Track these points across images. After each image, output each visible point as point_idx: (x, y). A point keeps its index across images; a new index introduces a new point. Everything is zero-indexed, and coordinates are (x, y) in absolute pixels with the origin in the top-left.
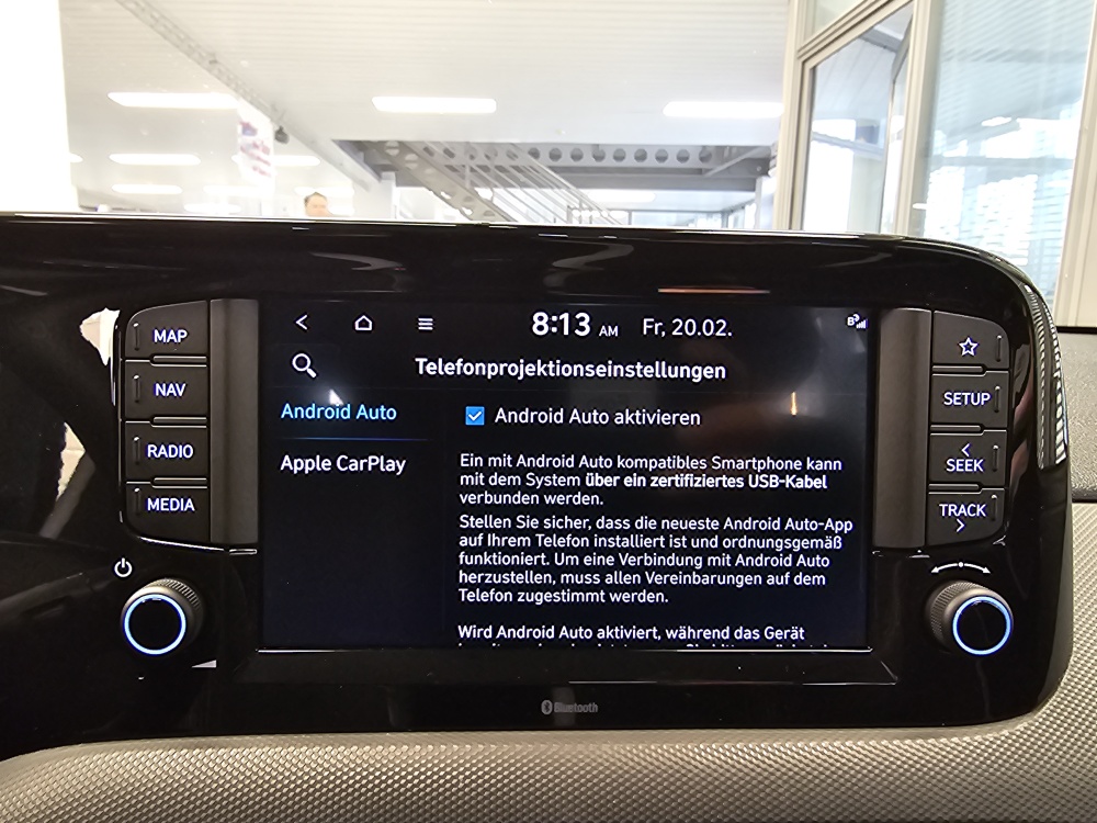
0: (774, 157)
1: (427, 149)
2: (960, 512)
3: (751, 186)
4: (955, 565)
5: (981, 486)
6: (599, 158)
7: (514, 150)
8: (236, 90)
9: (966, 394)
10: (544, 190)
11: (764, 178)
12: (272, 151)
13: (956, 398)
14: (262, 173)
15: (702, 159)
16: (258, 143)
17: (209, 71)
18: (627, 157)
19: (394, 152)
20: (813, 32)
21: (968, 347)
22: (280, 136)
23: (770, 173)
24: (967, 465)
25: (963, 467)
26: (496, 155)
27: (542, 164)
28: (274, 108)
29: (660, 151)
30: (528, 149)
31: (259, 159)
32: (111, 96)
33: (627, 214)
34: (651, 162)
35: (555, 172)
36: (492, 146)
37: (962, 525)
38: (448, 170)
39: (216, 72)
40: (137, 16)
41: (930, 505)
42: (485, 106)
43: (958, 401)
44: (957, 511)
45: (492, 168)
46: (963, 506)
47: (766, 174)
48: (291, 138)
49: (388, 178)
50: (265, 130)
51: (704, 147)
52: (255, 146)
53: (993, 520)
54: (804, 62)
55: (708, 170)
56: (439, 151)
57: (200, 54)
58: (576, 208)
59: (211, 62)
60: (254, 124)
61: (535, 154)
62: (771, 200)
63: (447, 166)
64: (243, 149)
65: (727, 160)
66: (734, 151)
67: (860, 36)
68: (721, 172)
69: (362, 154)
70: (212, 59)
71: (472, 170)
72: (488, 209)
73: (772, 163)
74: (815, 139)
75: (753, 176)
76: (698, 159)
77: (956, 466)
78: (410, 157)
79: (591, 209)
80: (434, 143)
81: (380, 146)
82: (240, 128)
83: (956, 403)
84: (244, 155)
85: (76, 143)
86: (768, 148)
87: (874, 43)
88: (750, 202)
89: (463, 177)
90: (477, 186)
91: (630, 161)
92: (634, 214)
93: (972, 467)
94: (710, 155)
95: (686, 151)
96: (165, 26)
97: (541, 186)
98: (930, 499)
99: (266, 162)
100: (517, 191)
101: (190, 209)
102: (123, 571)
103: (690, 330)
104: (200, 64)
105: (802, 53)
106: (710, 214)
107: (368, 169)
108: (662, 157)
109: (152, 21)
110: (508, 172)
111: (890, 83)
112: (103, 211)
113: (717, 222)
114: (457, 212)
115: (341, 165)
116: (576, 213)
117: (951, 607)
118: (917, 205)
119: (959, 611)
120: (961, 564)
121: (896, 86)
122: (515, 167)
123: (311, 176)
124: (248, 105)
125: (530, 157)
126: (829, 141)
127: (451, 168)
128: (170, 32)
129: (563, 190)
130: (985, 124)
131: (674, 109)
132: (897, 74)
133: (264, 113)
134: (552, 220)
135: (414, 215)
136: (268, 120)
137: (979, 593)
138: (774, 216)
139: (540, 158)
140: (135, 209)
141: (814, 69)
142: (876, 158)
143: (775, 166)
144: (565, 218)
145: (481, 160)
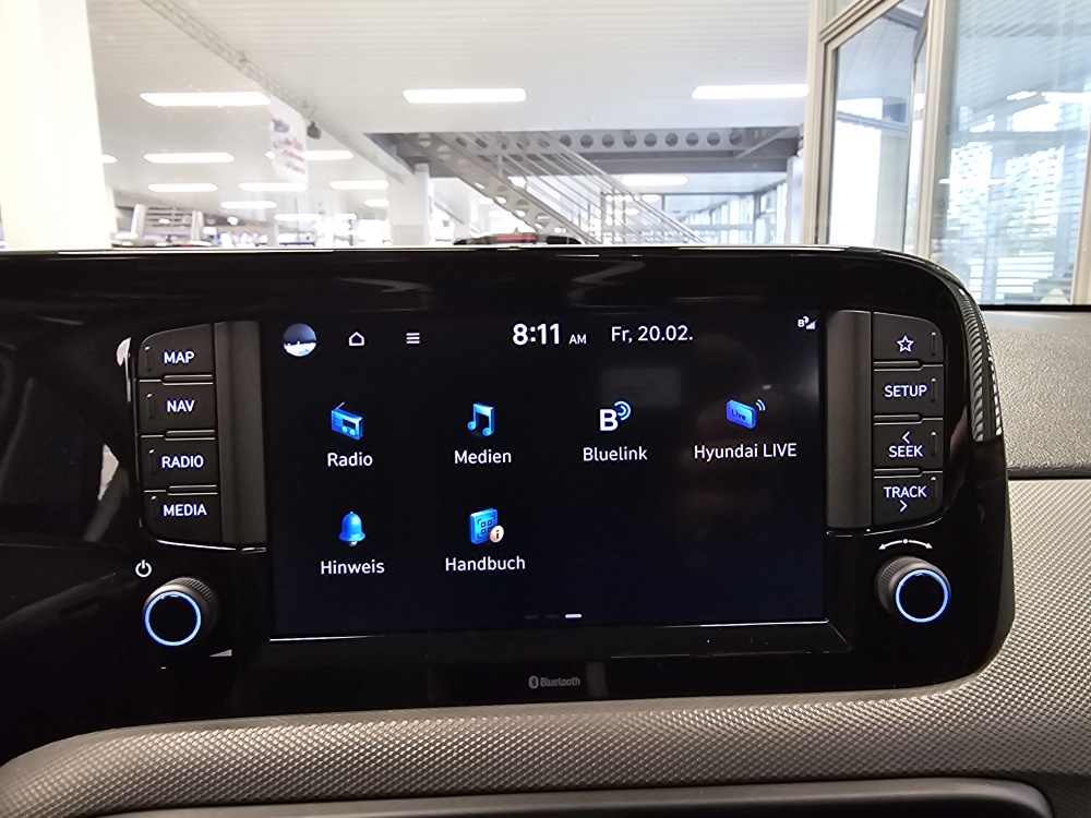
0: (802, 138)
1: (459, 140)
3: (782, 166)
4: (901, 542)
5: (921, 470)
6: (630, 143)
7: (545, 138)
8: (266, 88)
9: (904, 387)
10: (576, 177)
11: (795, 158)
12: (305, 146)
13: (896, 390)
14: (296, 169)
15: (733, 141)
16: (291, 140)
17: (239, 69)
18: (658, 142)
19: (427, 144)
20: (835, 14)
22: (313, 131)
23: (799, 153)
25: (904, 453)
26: (528, 144)
27: (574, 151)
28: (305, 106)
29: (691, 135)
30: (560, 136)
31: (292, 155)
32: (143, 96)
33: (659, 198)
34: (682, 146)
35: (587, 159)
36: (523, 134)
37: (906, 506)
38: (480, 159)
39: (246, 70)
40: (165, 17)
41: (877, 488)
42: (517, 95)
43: (898, 393)
44: (900, 493)
45: (524, 157)
46: (905, 489)
48: (324, 133)
49: (422, 170)
50: (297, 125)
51: (734, 129)
52: (288, 142)
53: (933, 500)
54: (826, 44)
55: (739, 152)
56: (471, 141)
57: (230, 53)
58: (608, 194)
59: (241, 61)
60: (286, 121)
61: (566, 141)
62: (800, 181)
63: (479, 156)
64: (275, 146)
65: (758, 141)
66: (764, 132)
67: (883, 15)
68: (753, 153)
69: (394, 147)
70: (241, 57)
72: (522, 197)
73: (800, 144)
74: (840, 119)
76: (728, 142)
77: (897, 452)
78: (442, 148)
79: (623, 194)
80: (464, 133)
81: (411, 138)
82: (272, 125)
84: (277, 151)
85: (108, 146)
86: (797, 129)
87: (897, 22)
88: (781, 183)
89: (495, 166)
90: (511, 175)
91: (661, 146)
92: (667, 197)
93: (913, 453)
94: (741, 136)
95: (716, 134)
96: (194, 27)
97: (573, 173)
98: (876, 483)
99: (301, 159)
100: (550, 179)
101: (228, 206)
102: (144, 571)
103: (655, 336)
104: (230, 62)
105: (824, 34)
106: (742, 195)
107: (402, 161)
108: (692, 141)
109: (180, 22)
110: (540, 160)
111: (912, 61)
112: (140, 210)
113: (751, 199)
114: (490, 201)
115: (375, 158)
116: (609, 198)
117: (894, 579)
118: (942, 181)
119: (901, 583)
120: (905, 541)
121: (918, 65)
122: (545, 155)
123: (345, 171)
124: (279, 102)
125: (563, 146)
126: (855, 120)
127: (484, 158)
128: (199, 32)
129: (596, 177)
130: (1010, 98)
131: (704, 93)
132: (919, 51)
133: (296, 109)
134: (586, 207)
135: (450, 206)
136: (300, 116)
137: (920, 567)
138: (803, 198)
139: (572, 146)
140: (171, 209)
141: (836, 50)
142: (903, 135)
143: (803, 146)
144: (599, 204)
145: (514, 149)
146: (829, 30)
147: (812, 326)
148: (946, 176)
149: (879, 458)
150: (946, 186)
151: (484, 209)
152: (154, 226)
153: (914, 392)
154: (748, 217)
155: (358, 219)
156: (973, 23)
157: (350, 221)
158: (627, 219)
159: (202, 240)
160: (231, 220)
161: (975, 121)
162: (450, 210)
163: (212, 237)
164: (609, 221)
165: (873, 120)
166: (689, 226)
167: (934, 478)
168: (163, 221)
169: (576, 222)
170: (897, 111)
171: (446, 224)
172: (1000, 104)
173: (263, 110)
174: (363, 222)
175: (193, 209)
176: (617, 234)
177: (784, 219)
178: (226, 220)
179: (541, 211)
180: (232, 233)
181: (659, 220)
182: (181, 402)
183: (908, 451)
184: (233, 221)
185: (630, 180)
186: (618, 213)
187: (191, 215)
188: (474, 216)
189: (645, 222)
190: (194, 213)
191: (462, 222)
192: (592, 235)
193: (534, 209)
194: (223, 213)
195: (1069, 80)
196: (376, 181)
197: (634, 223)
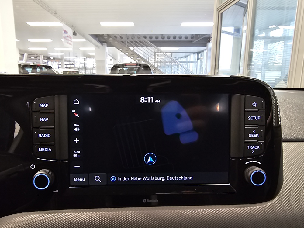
0: (211, 37)
1: (115, 37)
2: (253, 148)
3: (205, 45)
4: (252, 162)
5: (258, 141)
6: (163, 38)
7: (139, 36)
8: (62, 21)
9: (254, 117)
10: (148, 47)
11: (209, 43)
12: (72, 38)
13: (251, 118)
14: (70, 44)
15: (191, 38)
16: (68, 36)
17: (54, 16)
18: (171, 38)
19: (106, 38)
20: (222, 3)
21: (254, 105)
22: (75, 34)
23: (210, 42)
24: (254, 135)
26: (134, 38)
27: (147, 40)
28: (72, 26)
29: (180, 36)
30: (143, 36)
31: (68, 40)
32: (28, 23)
33: (171, 54)
34: (177, 39)
35: (151, 42)
36: (133, 35)
37: (253, 151)
38: (121, 42)
39: (56, 16)
42: (132, 24)
43: (252, 119)
45: (133, 41)
46: (253, 146)
48: (77, 34)
49: (105, 45)
50: (70, 32)
51: (192, 35)
52: (68, 37)
53: (261, 149)
54: (219, 12)
55: (194, 41)
56: (119, 37)
57: (52, 12)
58: (157, 52)
59: (55, 14)
60: (67, 31)
61: (145, 37)
62: (211, 49)
63: (121, 41)
64: (64, 38)
65: (199, 38)
66: (200, 36)
67: (235, 4)
68: (197, 41)
69: (97, 38)
73: (211, 39)
74: (222, 32)
75: (205, 43)
77: (251, 136)
78: (111, 39)
79: (161, 53)
80: (117, 35)
81: (102, 36)
82: (63, 32)
83: (251, 119)
84: (64, 39)
85: (17, 37)
86: (210, 35)
87: (239, 5)
88: (205, 50)
89: (125, 44)
90: (129, 46)
91: (172, 39)
93: (256, 136)
94: (194, 37)
95: (187, 36)
97: (147, 46)
98: (244, 145)
99: (71, 41)
100: (141, 48)
101: (50, 54)
102: (33, 167)
104: (52, 14)
105: (218, 9)
106: (194, 53)
107: (99, 42)
108: (180, 38)
109: (38, 2)
110: (138, 42)
111: (243, 16)
112: (26, 55)
113: (196, 55)
114: (124, 54)
115: (92, 41)
116: (157, 54)
117: (250, 173)
118: (251, 50)
119: (252, 174)
121: (245, 18)
123: (83, 45)
124: (65, 25)
126: (227, 33)
127: (122, 42)
128: (43, 5)
129: (153, 47)
130: (270, 27)
131: (184, 24)
132: (245, 14)
133: (70, 27)
134: (150, 56)
135: (112, 55)
136: (71, 29)
138: (211, 54)
139: (147, 38)
140: (34, 54)
141: (222, 13)
142: (240, 37)
143: (211, 40)
144: (154, 55)
145: (130, 39)
146: (220, 8)
148: (252, 49)
149: (246, 137)
150: (252, 52)
151: (122, 56)
152: (30, 59)
154: (196, 59)
155: (87, 58)
156: (261, 6)
157: (84, 59)
158: (162, 59)
159: (43, 63)
160: (51, 58)
161: (260, 33)
162: (112, 56)
163: (46, 62)
164: (157, 60)
165: (231, 33)
166: (179, 61)
168: (32, 58)
169: (147, 60)
170: (238, 30)
171: (111, 60)
172: (267, 29)
173: (60, 28)
174: (88, 59)
175: (41, 55)
176: (159, 63)
177: (206, 60)
178: (50, 58)
179: (138, 57)
180: (51, 61)
181: (171, 60)
184: (52, 58)
185: (163, 49)
186: (159, 57)
187: (40, 56)
188: (119, 58)
189: (166, 60)
190: (41, 56)
191: (115, 59)
192: (152, 63)
193: (136, 56)
194: (49, 56)
195: (287, 22)
196: (92, 48)
197: (163, 61)
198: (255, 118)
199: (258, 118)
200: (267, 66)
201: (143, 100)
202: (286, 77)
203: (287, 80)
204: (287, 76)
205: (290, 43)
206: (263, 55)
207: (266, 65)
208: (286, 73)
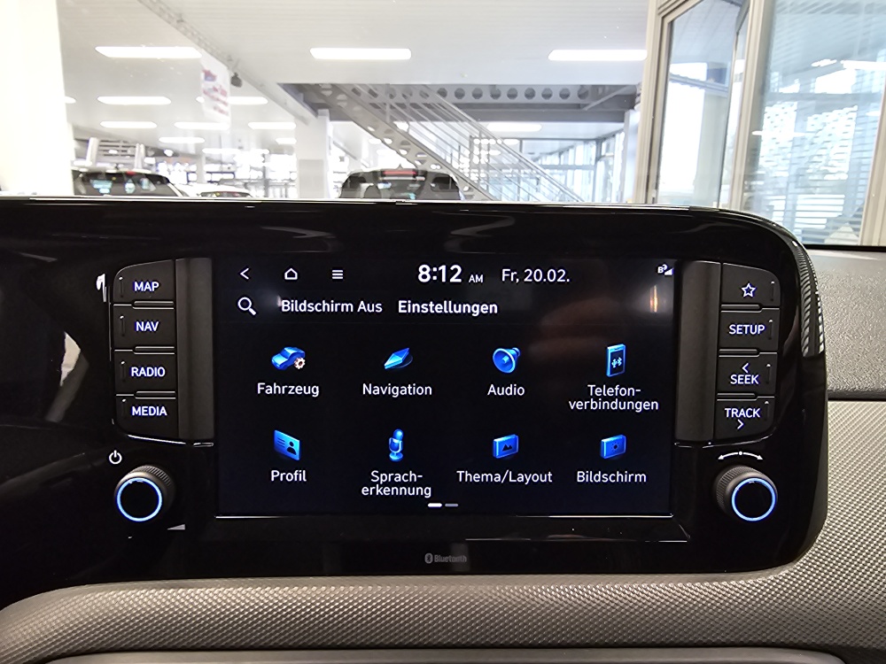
0: (639, 95)
1: (355, 90)
2: (741, 414)
3: (620, 118)
4: (736, 454)
5: (757, 395)
6: (496, 96)
7: (425, 90)
8: (199, 45)
9: (746, 326)
10: (451, 123)
11: (631, 111)
12: (229, 93)
13: (738, 329)
14: (221, 111)
15: (580, 96)
16: (218, 87)
17: (177, 28)
18: (519, 95)
19: (328, 93)
21: (748, 291)
22: (236, 81)
23: (635, 107)
25: (743, 381)
26: (411, 95)
27: (449, 101)
28: (230, 60)
29: (546, 90)
30: (438, 89)
31: (218, 100)
32: (98, 49)
33: (517, 142)
34: (538, 99)
35: (460, 108)
36: (408, 86)
37: (742, 424)
38: (370, 106)
39: (183, 29)
41: (719, 409)
42: (403, 54)
43: (740, 331)
44: (738, 414)
45: (408, 105)
46: (742, 410)
47: (633, 108)
48: (244, 83)
49: (323, 114)
50: (223, 75)
51: (582, 86)
52: (215, 90)
53: (766, 420)
54: (663, 18)
55: (585, 105)
56: (364, 92)
57: (170, 16)
58: (476, 138)
59: (178, 21)
60: (214, 72)
61: (443, 93)
62: (636, 130)
63: (371, 104)
64: (205, 93)
65: (601, 97)
66: (607, 89)
68: (596, 106)
69: (302, 95)
70: (178, 19)
71: (392, 107)
73: (637, 100)
74: (671, 80)
75: (621, 110)
76: (577, 96)
77: (737, 380)
78: (341, 97)
79: (489, 138)
80: (360, 85)
81: (316, 88)
82: (203, 75)
83: (738, 333)
84: (206, 96)
85: (70, 89)
86: (634, 86)
88: (619, 131)
89: (384, 113)
90: (396, 120)
91: (521, 99)
92: (524, 142)
93: (750, 381)
94: (586, 93)
95: (567, 90)
97: (447, 119)
98: (718, 405)
99: (225, 103)
100: (429, 124)
101: (164, 141)
102: (116, 459)
103: (538, 277)
104: (169, 23)
105: (662, 9)
106: (586, 141)
107: (307, 106)
108: (547, 95)
110: (420, 108)
111: (734, 33)
112: (94, 142)
113: (593, 148)
114: (379, 141)
115: (286, 104)
116: (476, 141)
117: (731, 485)
118: (755, 133)
119: (737, 489)
120: (741, 453)
121: (739, 36)
122: (426, 105)
123: (260, 114)
124: (209, 56)
125: (439, 96)
126: (685, 81)
127: (375, 106)
129: (466, 123)
130: (815, 65)
131: (558, 55)
132: (741, 25)
133: (222, 62)
134: (457, 148)
135: (345, 145)
136: (225, 68)
137: (752, 476)
138: (637, 144)
139: (447, 97)
140: (118, 142)
141: (672, 23)
142: (723, 94)
143: (639, 102)
144: (468, 146)
145: (399, 99)
146: (666, 6)
147: (670, 273)
148: (760, 129)
149: (722, 384)
150: (758, 139)
151: (373, 148)
152: (105, 155)
153: (753, 331)
154: (591, 159)
155: (270, 153)
156: (790, 3)
157: (264, 156)
158: (491, 159)
159: (144, 168)
160: (166, 152)
161: (785, 83)
162: (345, 148)
163: (151, 165)
164: (476, 160)
165: (698, 81)
166: (541, 165)
167: (767, 402)
168: (113, 151)
169: (448, 160)
170: (718, 74)
171: (342, 159)
172: (805, 70)
173: (196, 63)
174: (274, 156)
175: (137, 142)
176: (482, 171)
177: (621, 161)
178: (163, 152)
179: (422, 151)
180: (168, 163)
181: (517, 160)
182: (148, 323)
183: (746, 379)
184: (169, 153)
185: (494, 127)
186: (484, 153)
187: (135, 147)
188: (365, 153)
189: (505, 161)
190: (137, 145)
191: (355, 158)
192: (461, 171)
193: (415, 149)
194: (160, 146)
195: (866, 51)
196: (286, 123)
197: (495, 162)
198: (749, 328)
199: (759, 330)
200: (802, 181)
201: (427, 273)
202: (859, 213)
203: (859, 223)
204: (860, 209)
205: (875, 113)
206: (793, 147)
207: (801, 178)
208: (859, 203)
